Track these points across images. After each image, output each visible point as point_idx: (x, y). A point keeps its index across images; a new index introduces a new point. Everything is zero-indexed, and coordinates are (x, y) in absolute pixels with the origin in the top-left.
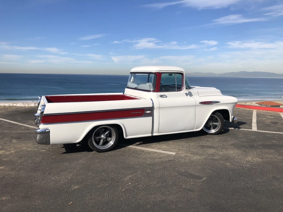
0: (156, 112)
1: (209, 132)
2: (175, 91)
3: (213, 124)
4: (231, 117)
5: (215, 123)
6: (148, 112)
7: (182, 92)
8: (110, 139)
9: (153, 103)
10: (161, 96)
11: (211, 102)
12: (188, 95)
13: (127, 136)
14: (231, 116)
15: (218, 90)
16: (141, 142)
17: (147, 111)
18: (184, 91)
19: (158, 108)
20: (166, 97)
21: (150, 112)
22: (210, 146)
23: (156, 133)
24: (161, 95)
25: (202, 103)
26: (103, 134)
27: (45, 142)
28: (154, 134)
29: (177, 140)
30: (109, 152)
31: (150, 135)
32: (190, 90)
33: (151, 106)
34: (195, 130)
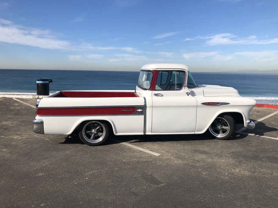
0: (148, 111)
1: (217, 136)
2: (174, 90)
3: (222, 128)
4: (246, 122)
5: (224, 127)
6: (140, 110)
7: (182, 91)
8: (101, 134)
9: (145, 102)
10: (156, 95)
11: (216, 103)
12: (190, 95)
13: (116, 132)
14: (246, 120)
15: (235, 91)
16: (138, 140)
17: (138, 109)
18: (185, 90)
19: (151, 106)
20: (162, 96)
21: (142, 110)
22: (205, 151)
23: (149, 132)
24: (156, 93)
25: (204, 104)
26: (94, 129)
27: (40, 131)
28: (147, 134)
29: (176, 142)
30: (99, 146)
31: (142, 134)
32: (193, 90)
33: (143, 104)
34: (197, 133)
